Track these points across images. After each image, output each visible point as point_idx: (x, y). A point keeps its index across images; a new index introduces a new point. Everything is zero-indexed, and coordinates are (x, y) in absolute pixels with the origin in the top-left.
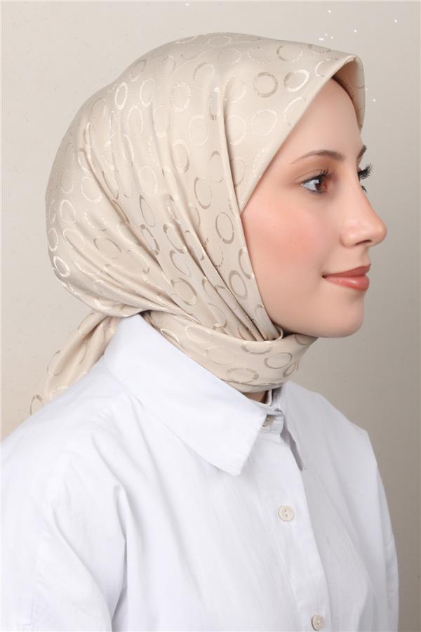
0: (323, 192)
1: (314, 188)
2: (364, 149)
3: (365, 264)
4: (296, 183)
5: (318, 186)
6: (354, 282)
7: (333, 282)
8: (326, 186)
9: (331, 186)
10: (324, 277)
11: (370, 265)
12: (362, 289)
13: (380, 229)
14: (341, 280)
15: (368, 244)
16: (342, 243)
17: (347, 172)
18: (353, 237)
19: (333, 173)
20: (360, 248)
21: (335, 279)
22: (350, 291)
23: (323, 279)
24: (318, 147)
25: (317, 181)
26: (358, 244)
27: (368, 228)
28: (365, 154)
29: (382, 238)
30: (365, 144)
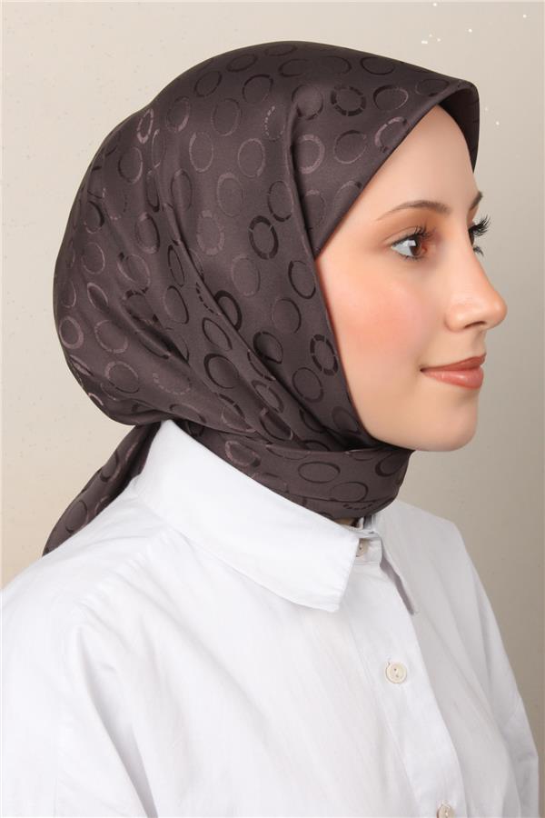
0: (421, 257)
1: (409, 253)
2: (479, 197)
3: (478, 353)
4: (384, 245)
5: (414, 249)
6: (461, 377)
7: (434, 377)
8: (426, 250)
9: (432, 248)
10: (423, 370)
11: (484, 355)
12: (474, 387)
13: (497, 307)
14: (443, 374)
15: (482, 327)
16: (447, 326)
17: (455, 230)
18: (461, 318)
19: (433, 231)
20: (471, 333)
21: (436, 374)
22: (457, 390)
23: (422, 374)
24: (414, 197)
25: (413, 243)
26: (468, 327)
27: (481, 306)
28: (481, 203)
29: (500, 319)
30: (480, 189)
